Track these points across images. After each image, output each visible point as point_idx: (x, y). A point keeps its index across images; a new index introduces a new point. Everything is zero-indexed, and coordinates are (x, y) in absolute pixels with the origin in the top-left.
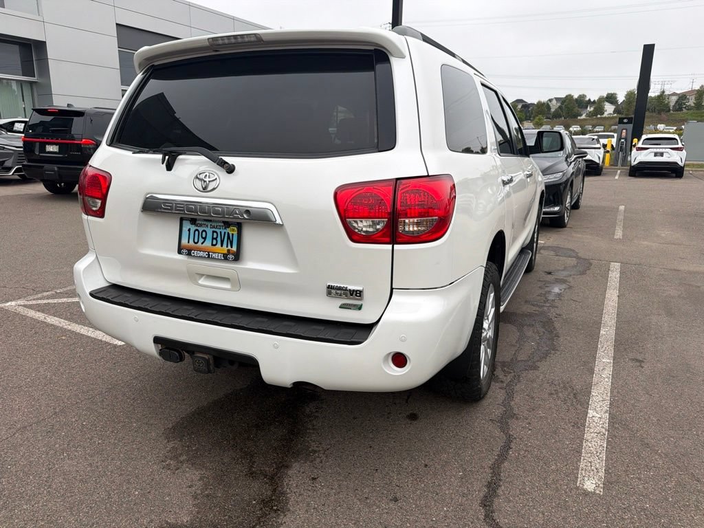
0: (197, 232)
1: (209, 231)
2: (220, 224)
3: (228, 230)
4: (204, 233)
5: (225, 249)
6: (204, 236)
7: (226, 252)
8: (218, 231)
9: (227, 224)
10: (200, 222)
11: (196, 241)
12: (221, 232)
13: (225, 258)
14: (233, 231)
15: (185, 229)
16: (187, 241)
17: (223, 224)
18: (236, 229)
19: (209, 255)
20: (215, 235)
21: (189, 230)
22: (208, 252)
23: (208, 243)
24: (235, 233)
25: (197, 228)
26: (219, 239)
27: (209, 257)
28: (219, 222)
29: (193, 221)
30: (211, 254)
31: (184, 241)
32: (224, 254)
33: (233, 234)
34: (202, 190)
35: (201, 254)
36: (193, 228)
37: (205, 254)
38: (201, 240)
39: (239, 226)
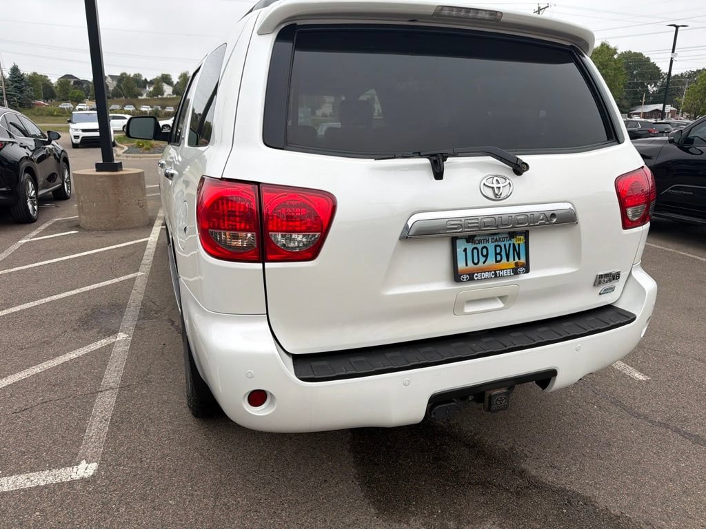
0: (475, 251)
1: (491, 247)
2: (503, 236)
3: (514, 241)
4: (485, 250)
5: (512, 263)
6: (485, 253)
7: (514, 266)
8: (502, 244)
9: (512, 235)
10: (479, 238)
11: (476, 261)
12: (505, 245)
13: (515, 272)
14: (519, 241)
15: (460, 251)
16: (465, 265)
17: (507, 235)
18: (522, 237)
19: (496, 274)
20: (498, 251)
21: (465, 250)
22: (495, 271)
23: (491, 261)
24: (522, 243)
25: (476, 246)
26: (503, 254)
27: (496, 276)
28: (504, 233)
29: (470, 239)
30: (498, 272)
31: (461, 265)
32: (513, 269)
33: (519, 245)
34: (493, 197)
35: (486, 275)
36: (470, 247)
37: (491, 274)
38: (482, 259)
39: (526, 234)
